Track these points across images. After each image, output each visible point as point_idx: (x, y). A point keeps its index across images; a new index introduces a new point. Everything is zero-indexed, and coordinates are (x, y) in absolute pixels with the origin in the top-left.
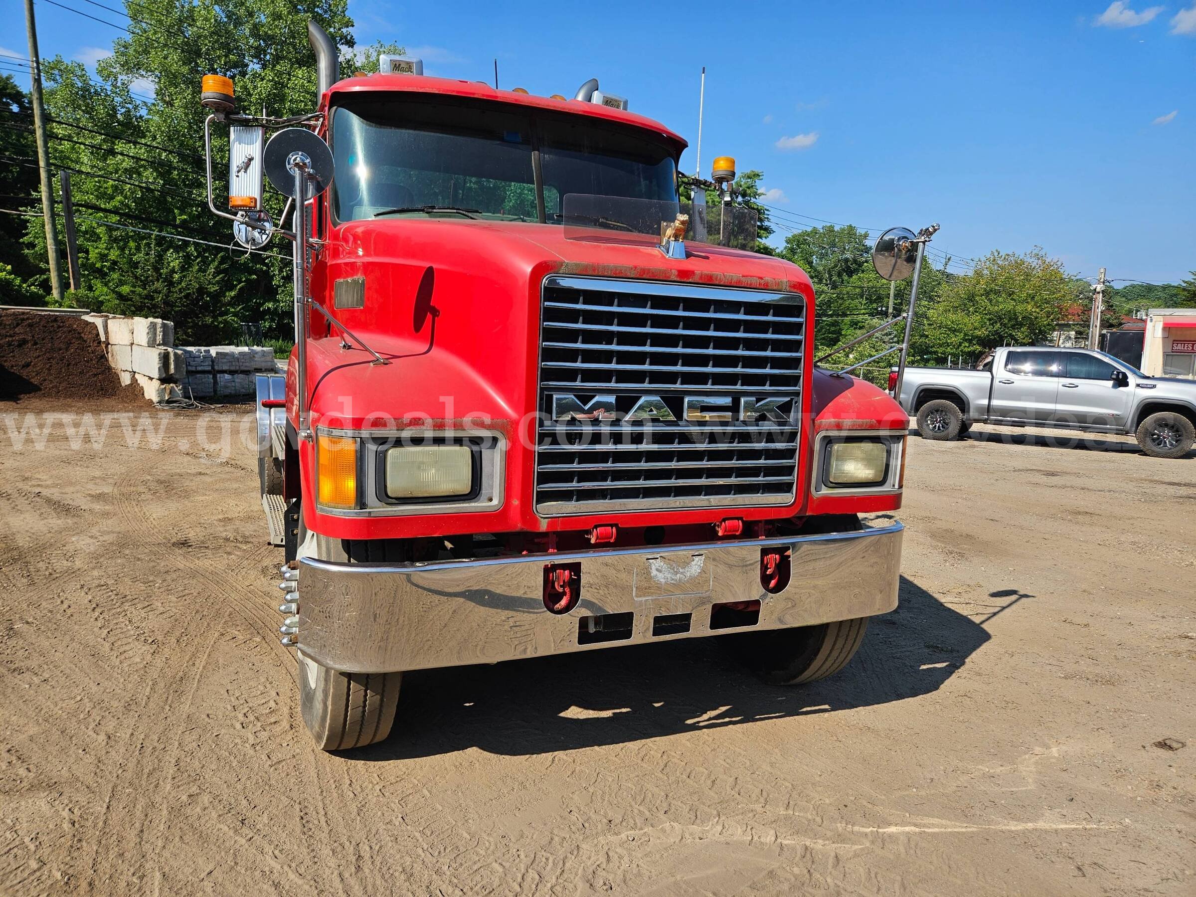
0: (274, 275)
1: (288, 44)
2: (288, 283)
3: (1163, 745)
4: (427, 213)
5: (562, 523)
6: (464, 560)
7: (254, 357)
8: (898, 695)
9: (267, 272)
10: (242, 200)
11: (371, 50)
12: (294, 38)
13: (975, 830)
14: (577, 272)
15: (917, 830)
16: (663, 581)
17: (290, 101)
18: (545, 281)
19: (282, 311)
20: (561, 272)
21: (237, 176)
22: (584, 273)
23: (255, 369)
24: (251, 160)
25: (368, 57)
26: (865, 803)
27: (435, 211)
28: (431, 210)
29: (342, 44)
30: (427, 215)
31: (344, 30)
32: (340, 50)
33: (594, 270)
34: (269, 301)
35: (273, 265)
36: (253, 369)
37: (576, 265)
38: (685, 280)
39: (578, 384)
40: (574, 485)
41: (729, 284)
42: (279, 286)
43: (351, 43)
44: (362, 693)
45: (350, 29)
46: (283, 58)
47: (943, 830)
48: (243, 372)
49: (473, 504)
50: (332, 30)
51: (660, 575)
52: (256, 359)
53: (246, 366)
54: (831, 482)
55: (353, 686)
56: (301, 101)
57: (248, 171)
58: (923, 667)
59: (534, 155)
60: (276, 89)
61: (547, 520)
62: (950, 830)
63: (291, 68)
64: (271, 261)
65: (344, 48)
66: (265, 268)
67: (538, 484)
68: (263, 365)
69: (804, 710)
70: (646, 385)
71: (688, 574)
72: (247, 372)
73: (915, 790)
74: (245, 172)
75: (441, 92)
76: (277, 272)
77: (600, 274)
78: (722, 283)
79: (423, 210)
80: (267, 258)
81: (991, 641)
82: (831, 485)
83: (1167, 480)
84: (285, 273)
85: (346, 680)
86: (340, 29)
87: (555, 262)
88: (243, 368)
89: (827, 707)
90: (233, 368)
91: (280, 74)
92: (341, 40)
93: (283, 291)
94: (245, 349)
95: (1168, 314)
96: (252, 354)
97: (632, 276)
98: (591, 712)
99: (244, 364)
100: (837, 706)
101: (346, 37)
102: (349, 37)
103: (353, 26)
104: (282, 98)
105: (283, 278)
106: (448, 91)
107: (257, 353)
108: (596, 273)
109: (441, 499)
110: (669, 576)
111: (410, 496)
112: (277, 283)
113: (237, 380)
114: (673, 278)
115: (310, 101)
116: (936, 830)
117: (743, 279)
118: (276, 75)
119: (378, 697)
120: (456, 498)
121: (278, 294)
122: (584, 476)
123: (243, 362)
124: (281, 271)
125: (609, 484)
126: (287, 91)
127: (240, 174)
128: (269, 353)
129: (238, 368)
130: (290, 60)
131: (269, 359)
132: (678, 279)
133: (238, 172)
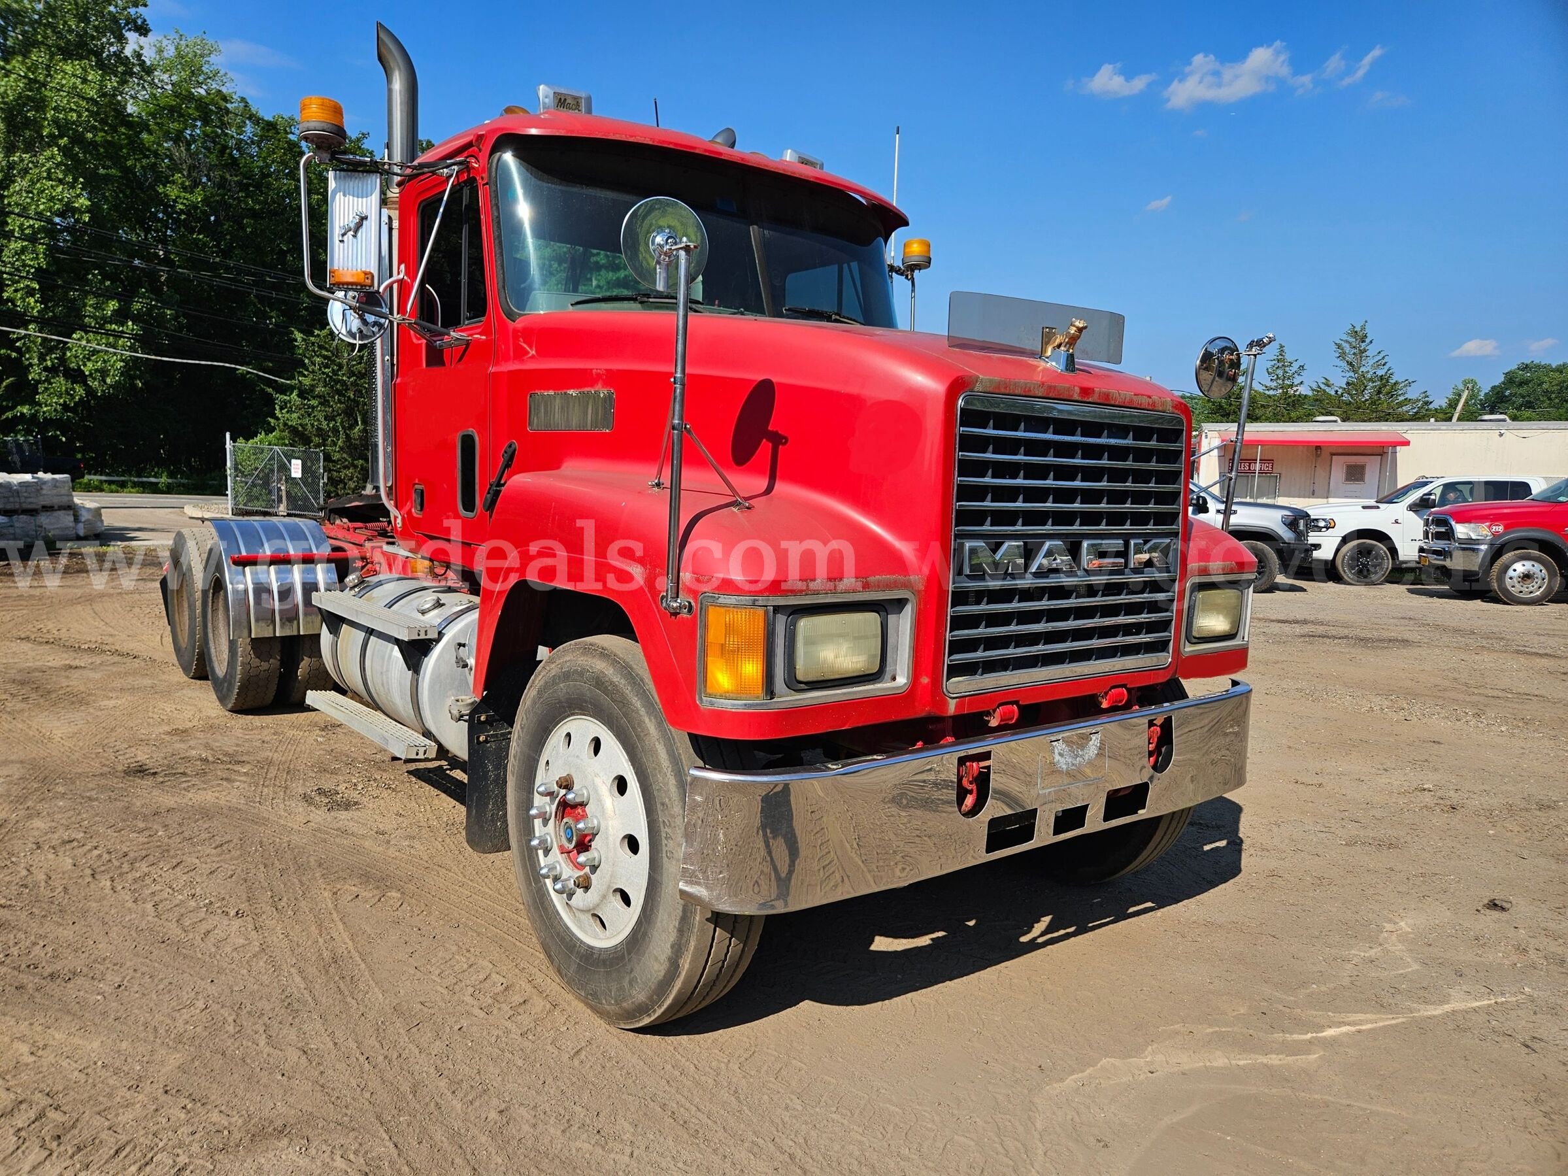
0: (31, 365)
1: (45, 25)
2: (54, 377)
3: (1493, 905)
4: (641, 303)
5: (970, 703)
6: (875, 757)
7: (42, 489)
8: (1210, 882)
9: (18, 361)
10: (353, 275)
11: (165, 42)
12: (54, 16)
13: (1404, 1020)
14: (990, 390)
15: (1353, 1029)
16: (1064, 767)
17: (54, 109)
18: (960, 402)
19: (45, 419)
20: (976, 389)
21: (342, 241)
22: (997, 391)
23: (44, 507)
24: (363, 218)
25: (160, 51)
26: (1281, 1007)
27: (651, 300)
28: (646, 299)
29: (130, 30)
30: (639, 305)
31: (132, 11)
32: (126, 39)
33: (1006, 388)
34: (23, 404)
35: (29, 350)
36: (40, 507)
37: (991, 381)
38: (1086, 400)
39: (987, 527)
40: (980, 655)
41: (1122, 404)
42: (38, 382)
43: (143, 30)
44: (727, 942)
45: (141, 9)
46: (36, 44)
47: (1375, 1025)
48: (26, 512)
49: (879, 686)
50: (112, 8)
51: (1062, 760)
52: (44, 492)
53: (31, 503)
54: (1195, 638)
55: (719, 934)
56: (72, 110)
57: (359, 234)
58: (1207, 848)
59: (754, 230)
60: (30, 90)
61: (955, 701)
62: (1381, 1024)
63: (51, 60)
64: (24, 344)
65: (132, 36)
66: (14, 355)
67: (950, 655)
68: (56, 501)
69: (1131, 910)
70: (1048, 528)
71: (1086, 757)
72: (32, 512)
73: (1314, 986)
74: (354, 236)
75: (656, 144)
76: (36, 361)
77: (1011, 392)
78: (1117, 403)
79: (635, 300)
80: (18, 339)
81: (1245, 811)
82: (1194, 640)
83: (1273, 618)
84: (49, 363)
85: (713, 926)
86: (125, 9)
87: (971, 377)
88: (25, 506)
89: (1149, 904)
90: (9, 507)
91: (33, 68)
92: (127, 24)
93: (46, 389)
94: (27, 477)
95: (1223, 429)
96: (39, 485)
97: (1040, 394)
98: (904, 941)
99: (29, 500)
100: (1162, 902)
101: (135, 21)
102: (139, 22)
103: (145, 5)
104: (40, 105)
105: (46, 369)
106: (664, 142)
107: (45, 482)
108: (1007, 392)
109: (849, 681)
110: (1070, 760)
111: (823, 678)
112: (37, 377)
113: (17, 524)
114: (1076, 397)
115: (87, 110)
116: (1369, 1026)
117: (1135, 398)
118: (29, 69)
119: (742, 945)
120: (866, 678)
121: (38, 393)
122: (992, 643)
123: (26, 498)
124: (42, 358)
125: (1012, 652)
126: (48, 93)
127: (345, 238)
128: (64, 482)
129: (17, 506)
130: (49, 47)
131: (63, 491)
132: (1080, 399)
133: (343, 235)
